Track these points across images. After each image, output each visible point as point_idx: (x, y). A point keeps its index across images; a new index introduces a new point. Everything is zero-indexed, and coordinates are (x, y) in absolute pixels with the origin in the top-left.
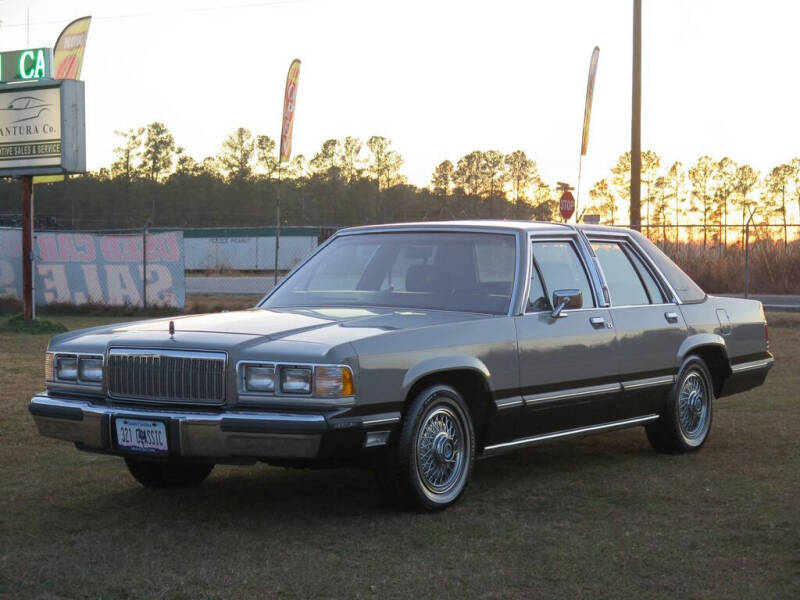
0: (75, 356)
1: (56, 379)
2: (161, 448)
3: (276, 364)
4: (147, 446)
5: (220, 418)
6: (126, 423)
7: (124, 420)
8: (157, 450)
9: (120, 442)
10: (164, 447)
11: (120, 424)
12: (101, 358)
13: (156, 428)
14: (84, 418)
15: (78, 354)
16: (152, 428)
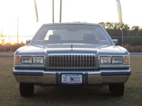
0: (31, 56)
1: (21, 64)
2: (79, 82)
3: (112, 56)
4: (73, 82)
5: (100, 72)
6: (66, 75)
7: (65, 75)
8: (77, 83)
9: (62, 82)
10: (81, 82)
11: (63, 76)
12: (43, 56)
13: (78, 77)
14: (44, 75)
15: (32, 56)
16: (77, 77)
